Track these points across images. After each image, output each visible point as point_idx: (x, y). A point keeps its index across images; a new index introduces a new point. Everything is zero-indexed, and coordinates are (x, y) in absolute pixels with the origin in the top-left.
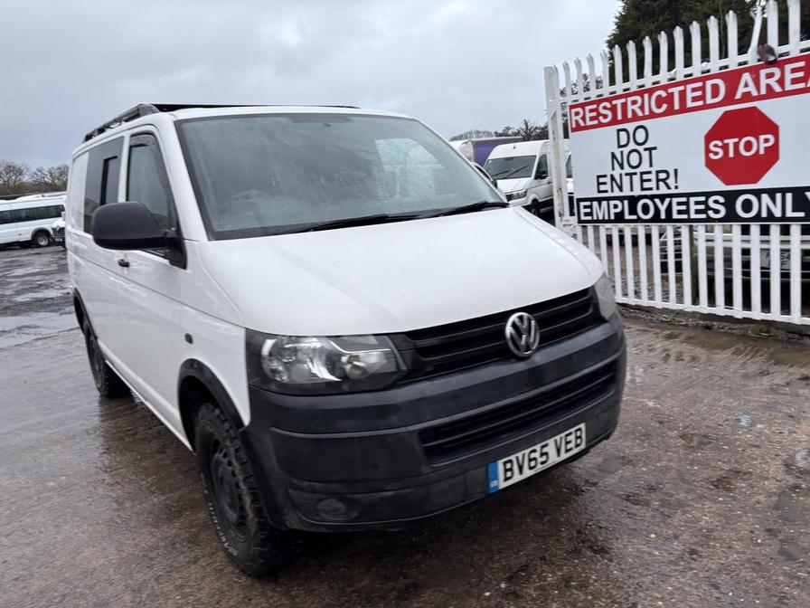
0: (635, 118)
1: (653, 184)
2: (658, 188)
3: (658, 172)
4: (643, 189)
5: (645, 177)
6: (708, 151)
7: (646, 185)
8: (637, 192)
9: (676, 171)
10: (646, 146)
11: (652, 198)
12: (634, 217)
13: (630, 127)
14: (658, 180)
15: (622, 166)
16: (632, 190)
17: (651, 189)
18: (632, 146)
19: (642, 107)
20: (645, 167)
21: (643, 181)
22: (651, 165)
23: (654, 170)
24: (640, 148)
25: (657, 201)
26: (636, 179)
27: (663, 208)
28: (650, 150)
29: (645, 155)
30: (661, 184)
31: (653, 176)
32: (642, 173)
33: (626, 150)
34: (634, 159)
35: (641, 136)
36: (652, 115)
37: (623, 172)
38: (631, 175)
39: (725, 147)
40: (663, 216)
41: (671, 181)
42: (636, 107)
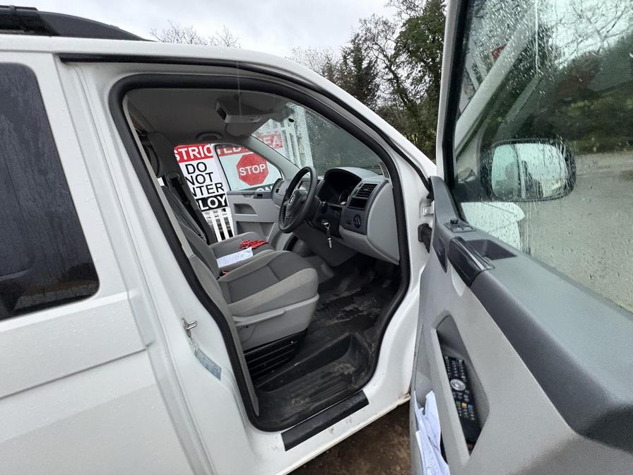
0: (196, 158)
1: (215, 190)
2: (218, 191)
3: (216, 184)
4: (209, 193)
5: (209, 187)
6: (239, 172)
7: (210, 191)
8: (206, 195)
10: (206, 172)
11: (215, 197)
12: (207, 208)
13: (195, 163)
14: (217, 188)
15: (193, 184)
16: (202, 194)
17: (214, 192)
18: (197, 172)
19: (199, 153)
20: (208, 182)
21: (208, 189)
22: (211, 181)
23: (213, 183)
24: (203, 174)
25: (219, 198)
26: (204, 189)
27: (222, 201)
28: (209, 174)
29: (207, 176)
30: (219, 189)
31: (214, 186)
32: (207, 186)
33: (194, 175)
34: (200, 179)
35: (202, 167)
36: (206, 157)
37: (195, 186)
38: (200, 187)
39: (246, 170)
40: (224, 204)
42: (195, 153)
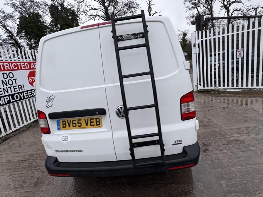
0: (8, 70)
1: (18, 89)
2: (19, 90)
3: (18, 86)
4: (15, 91)
5: (15, 87)
6: (29, 80)
7: (16, 90)
8: (13, 92)
9: (23, 85)
10: (14, 78)
11: (18, 93)
12: (14, 100)
13: (7, 72)
14: (19, 88)
15: (7, 85)
16: (11, 92)
17: (17, 91)
18: (9, 78)
19: (10, 67)
20: (14, 85)
21: (14, 89)
22: (16, 84)
23: (17, 85)
24: (12, 79)
25: (20, 94)
26: (12, 89)
27: (22, 96)
28: (15, 79)
29: (14, 81)
30: (20, 89)
31: (17, 87)
32: (14, 87)
33: (7, 80)
34: (10, 82)
35: (11, 75)
36: (13, 70)
37: (7, 87)
38: (10, 87)
39: (32, 79)
40: (22, 98)
41: (22, 88)
42: (8, 67)
